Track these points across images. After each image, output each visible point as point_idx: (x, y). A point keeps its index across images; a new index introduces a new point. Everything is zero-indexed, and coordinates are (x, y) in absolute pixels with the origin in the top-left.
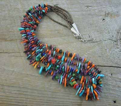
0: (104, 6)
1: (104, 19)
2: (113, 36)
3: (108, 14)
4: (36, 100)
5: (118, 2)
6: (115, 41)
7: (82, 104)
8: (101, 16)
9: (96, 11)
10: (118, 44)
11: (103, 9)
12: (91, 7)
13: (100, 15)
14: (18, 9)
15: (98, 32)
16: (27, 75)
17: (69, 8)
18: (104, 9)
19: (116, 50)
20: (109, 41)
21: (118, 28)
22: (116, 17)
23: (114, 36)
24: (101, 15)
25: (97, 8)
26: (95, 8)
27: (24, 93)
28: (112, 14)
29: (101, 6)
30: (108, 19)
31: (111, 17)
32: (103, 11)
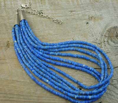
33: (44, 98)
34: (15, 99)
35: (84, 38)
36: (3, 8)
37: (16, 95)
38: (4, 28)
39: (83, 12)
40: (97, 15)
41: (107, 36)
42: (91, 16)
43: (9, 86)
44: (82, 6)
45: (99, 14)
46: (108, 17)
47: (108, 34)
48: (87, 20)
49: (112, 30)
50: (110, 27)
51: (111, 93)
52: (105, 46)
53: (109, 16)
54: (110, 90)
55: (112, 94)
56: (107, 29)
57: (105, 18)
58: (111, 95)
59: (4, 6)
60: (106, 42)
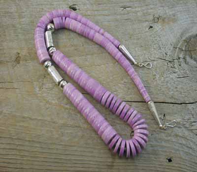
0: (152, 6)
1: (151, 27)
2: (166, 54)
3: (158, 19)
4: (38, 160)
6: (170, 62)
7: (115, 164)
8: (147, 22)
9: (138, 14)
10: (175, 66)
11: (149, 11)
12: (129, 9)
14: (11, 13)
15: (142, 47)
16: (24, 117)
17: (94, 11)
18: (152, 10)
19: (171, 76)
20: (160, 61)
21: (174, 41)
22: (171, 23)
23: (168, 54)
24: (147, 21)
25: (139, 9)
26: (137, 9)
27: (18, 148)
28: (165, 18)
29: (146, 6)
30: (157, 27)
31: (164, 23)
32: (150, 15)
34: (25, 148)
35: (145, 52)
39: (143, 8)
40: (168, 14)
41: (184, 49)
42: (158, 16)
45: (171, 13)
46: (187, 18)
47: (186, 46)
48: (151, 23)
49: (192, 39)
50: (190, 34)
51: (188, 143)
52: (180, 65)
53: (187, 16)
54: (186, 138)
56: (184, 38)
57: (181, 20)
60: (181, 60)
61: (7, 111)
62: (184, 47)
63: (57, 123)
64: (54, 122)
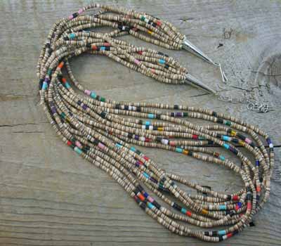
0: (221, 17)
1: (221, 45)
2: (242, 81)
3: (230, 34)
4: (73, 228)
5: (251, 7)
6: (247, 91)
8: (215, 39)
9: (203, 27)
10: (255, 96)
11: (218, 23)
12: (191, 21)
13: (212, 35)
14: (31, 30)
15: (209, 72)
16: (52, 171)
18: (221, 23)
20: (234, 90)
21: (253, 63)
22: (248, 39)
23: (246, 80)
24: (215, 37)
25: (204, 21)
26: (201, 21)
27: (45, 213)
28: (239, 32)
29: (214, 16)
30: (230, 44)
31: (237, 40)
32: (219, 28)
33: (122, 211)
34: (55, 212)
35: (213, 79)
36: (31, 11)
37: (60, 203)
38: (33, 55)
39: (210, 20)
40: (243, 27)
41: (266, 73)
42: (229, 30)
43: (41, 182)
44: (207, 7)
45: (247, 25)
46: (269, 32)
47: (269, 70)
48: (221, 39)
49: (277, 60)
50: (273, 54)
51: (275, 201)
52: (261, 96)
53: (269, 29)
54: (273, 194)
55: (278, 204)
56: (265, 59)
57: (261, 34)
58: (274, 205)
59: (32, 8)
60: (263, 89)
61: (29, 163)
62: (267, 71)
63: (97, 178)
64: (93, 177)
